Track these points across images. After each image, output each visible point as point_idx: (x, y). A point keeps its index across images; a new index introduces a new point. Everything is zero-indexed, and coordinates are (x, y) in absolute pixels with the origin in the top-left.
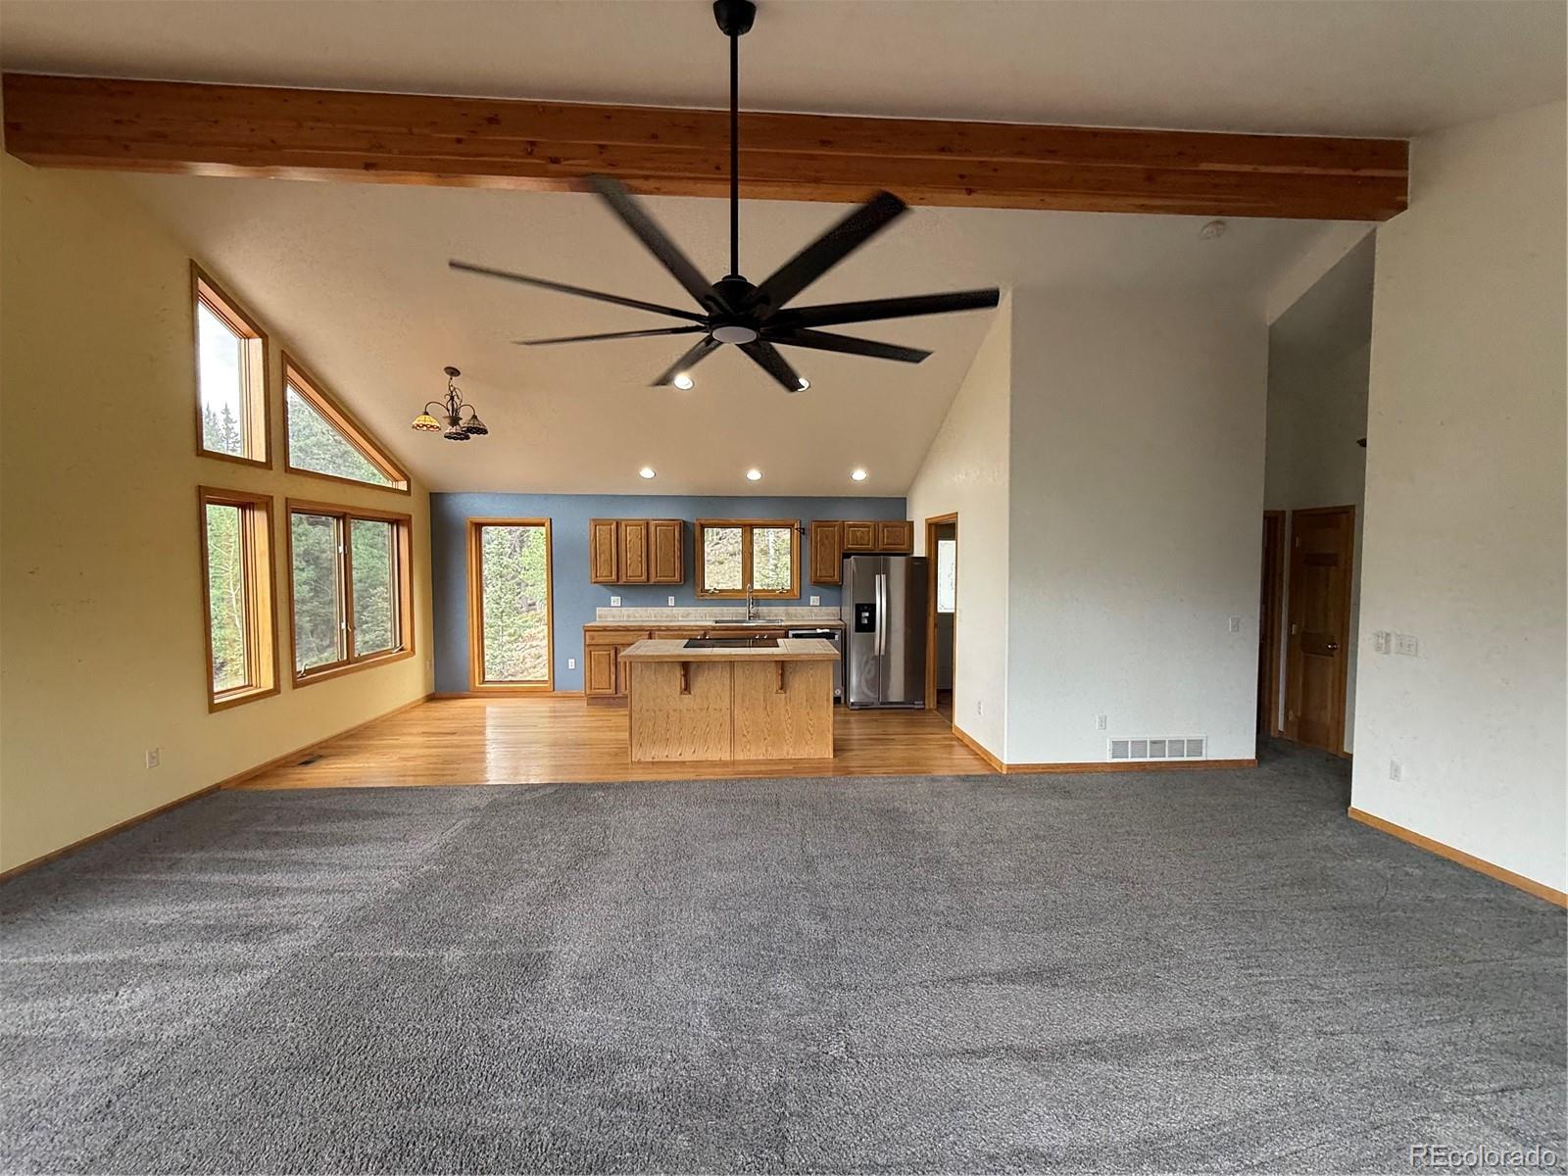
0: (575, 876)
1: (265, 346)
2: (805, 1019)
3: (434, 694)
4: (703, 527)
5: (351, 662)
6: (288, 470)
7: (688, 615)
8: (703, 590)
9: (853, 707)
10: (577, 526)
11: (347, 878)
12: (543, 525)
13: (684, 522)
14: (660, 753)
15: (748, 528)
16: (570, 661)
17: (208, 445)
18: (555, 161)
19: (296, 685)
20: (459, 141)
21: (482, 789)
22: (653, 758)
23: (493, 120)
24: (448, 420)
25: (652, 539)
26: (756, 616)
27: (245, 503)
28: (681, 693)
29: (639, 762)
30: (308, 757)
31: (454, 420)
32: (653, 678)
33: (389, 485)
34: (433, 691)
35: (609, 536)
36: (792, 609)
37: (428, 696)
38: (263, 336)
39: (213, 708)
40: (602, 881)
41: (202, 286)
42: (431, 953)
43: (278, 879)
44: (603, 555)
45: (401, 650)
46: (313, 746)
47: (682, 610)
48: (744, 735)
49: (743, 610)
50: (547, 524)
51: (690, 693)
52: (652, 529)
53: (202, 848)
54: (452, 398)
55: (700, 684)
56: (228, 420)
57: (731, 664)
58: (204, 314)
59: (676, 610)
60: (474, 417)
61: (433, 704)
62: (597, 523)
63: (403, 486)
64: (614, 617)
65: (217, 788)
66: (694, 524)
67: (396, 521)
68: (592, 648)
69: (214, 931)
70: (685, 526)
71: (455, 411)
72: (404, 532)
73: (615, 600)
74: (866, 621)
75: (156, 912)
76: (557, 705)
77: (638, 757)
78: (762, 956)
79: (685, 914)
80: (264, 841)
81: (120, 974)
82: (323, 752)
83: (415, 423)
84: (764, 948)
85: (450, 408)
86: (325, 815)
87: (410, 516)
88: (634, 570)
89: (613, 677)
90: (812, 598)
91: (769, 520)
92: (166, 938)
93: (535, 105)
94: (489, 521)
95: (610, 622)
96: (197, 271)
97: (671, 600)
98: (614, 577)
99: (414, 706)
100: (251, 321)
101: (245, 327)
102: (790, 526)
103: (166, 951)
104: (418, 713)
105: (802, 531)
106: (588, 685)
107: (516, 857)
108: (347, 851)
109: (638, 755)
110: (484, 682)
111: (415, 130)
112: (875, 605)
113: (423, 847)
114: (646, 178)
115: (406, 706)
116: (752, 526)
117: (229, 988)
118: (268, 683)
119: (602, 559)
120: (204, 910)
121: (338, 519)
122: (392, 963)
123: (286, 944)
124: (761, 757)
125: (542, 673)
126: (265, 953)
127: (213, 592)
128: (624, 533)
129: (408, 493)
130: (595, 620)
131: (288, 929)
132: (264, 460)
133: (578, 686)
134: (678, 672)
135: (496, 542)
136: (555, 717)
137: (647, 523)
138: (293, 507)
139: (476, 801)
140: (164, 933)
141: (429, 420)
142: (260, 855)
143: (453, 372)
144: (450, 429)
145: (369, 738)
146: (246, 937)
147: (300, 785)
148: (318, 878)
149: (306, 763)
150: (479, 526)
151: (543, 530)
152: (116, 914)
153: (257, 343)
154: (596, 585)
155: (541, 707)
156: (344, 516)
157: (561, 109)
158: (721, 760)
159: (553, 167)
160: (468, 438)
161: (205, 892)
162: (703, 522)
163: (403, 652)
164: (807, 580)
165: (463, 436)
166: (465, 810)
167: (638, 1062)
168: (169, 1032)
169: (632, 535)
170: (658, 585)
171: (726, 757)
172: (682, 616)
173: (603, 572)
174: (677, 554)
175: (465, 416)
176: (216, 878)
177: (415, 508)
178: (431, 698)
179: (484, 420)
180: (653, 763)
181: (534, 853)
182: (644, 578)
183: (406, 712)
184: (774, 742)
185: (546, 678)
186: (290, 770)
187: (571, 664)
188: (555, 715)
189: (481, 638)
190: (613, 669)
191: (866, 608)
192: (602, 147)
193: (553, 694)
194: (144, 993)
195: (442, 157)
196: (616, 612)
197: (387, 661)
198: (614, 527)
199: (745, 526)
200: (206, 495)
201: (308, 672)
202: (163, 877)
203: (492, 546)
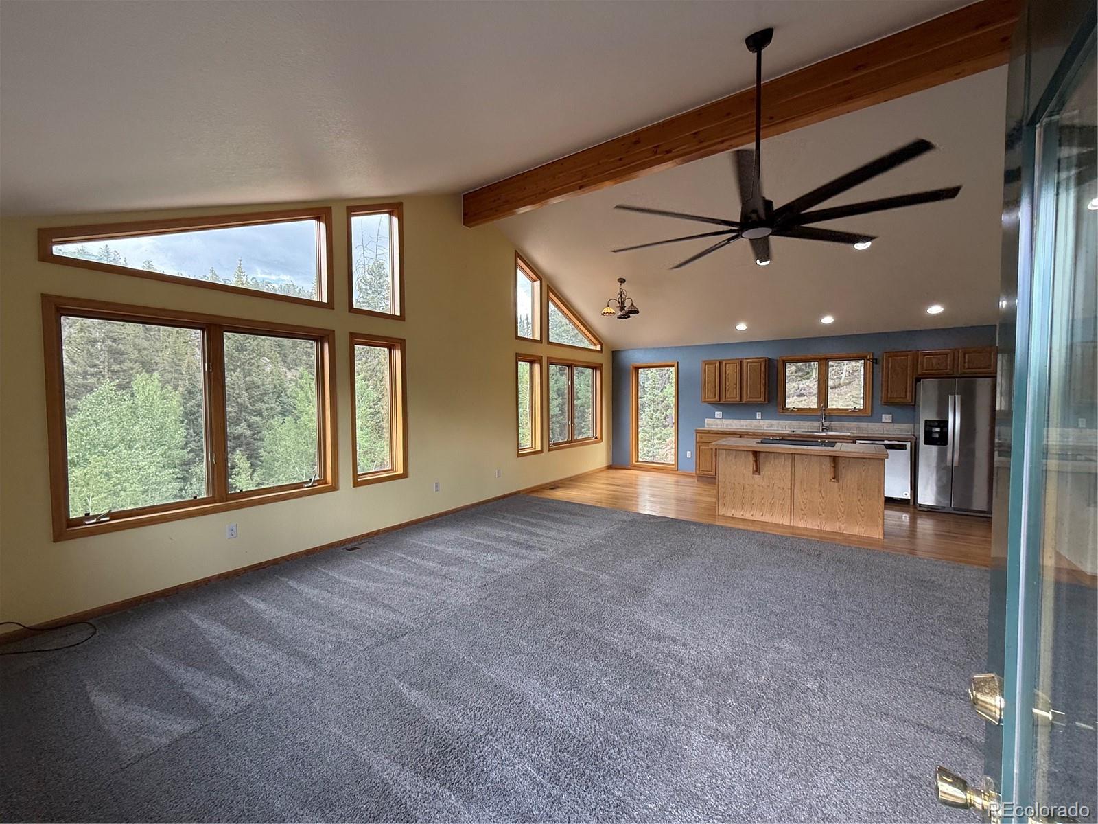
0: (669, 561)
1: (541, 283)
2: (794, 665)
3: (611, 466)
4: (784, 362)
5: (573, 442)
6: (549, 343)
7: (771, 426)
8: (784, 408)
9: (921, 509)
10: (694, 365)
11: (563, 536)
12: (673, 366)
13: (769, 359)
14: (738, 514)
15: (824, 363)
16: (688, 452)
17: (520, 334)
18: (669, 152)
19: (549, 450)
20: (620, 159)
21: (628, 513)
22: (733, 515)
23: (637, 142)
24: (619, 308)
25: (744, 373)
26: (828, 429)
27: (532, 360)
28: (753, 474)
29: (723, 516)
30: (554, 486)
31: (622, 308)
32: (733, 461)
33: (592, 347)
34: (611, 463)
35: (714, 371)
36: (863, 425)
37: (608, 466)
38: (541, 279)
39: (519, 455)
40: (684, 567)
41: (519, 261)
42: (595, 573)
43: (538, 530)
44: (709, 385)
45: (596, 438)
46: (555, 481)
47: (767, 422)
48: (802, 509)
49: (816, 424)
50: (676, 366)
51: (760, 474)
52: (744, 365)
53: (513, 514)
54: (621, 296)
55: (767, 469)
56: (528, 323)
57: (792, 455)
58: (520, 274)
59: (762, 422)
60: (632, 304)
61: (611, 471)
62: (706, 363)
63: (598, 348)
64: (717, 425)
65: (519, 492)
66: (777, 360)
67: (595, 367)
68: (700, 444)
69: (516, 543)
70: (769, 362)
71: (623, 302)
72: (599, 373)
73: (718, 414)
74: (937, 436)
75: (499, 532)
76: (679, 479)
77: (723, 513)
78: (775, 628)
79: (729, 595)
80: (533, 516)
81: (488, 549)
82: (560, 485)
83: (603, 312)
84: (778, 625)
85: (620, 301)
86: (557, 511)
87: (602, 364)
88: (731, 393)
89: (714, 464)
90: (883, 415)
91: (843, 354)
92: (501, 541)
93: (659, 125)
94: (642, 365)
95: (714, 428)
96: (518, 255)
97: (759, 415)
98: (717, 398)
99: (601, 470)
100: (537, 273)
101: (534, 277)
102: (864, 358)
103: (501, 545)
104: (604, 474)
105: (875, 361)
106: (698, 468)
107: (640, 546)
108: (565, 526)
109: (721, 511)
110: (638, 461)
111: (601, 162)
112: (948, 422)
113: (598, 531)
114: (722, 142)
115: (598, 469)
116: (827, 360)
117: (521, 563)
118: (538, 448)
119: (709, 386)
120: (513, 535)
121: (569, 367)
122: (579, 573)
123: (540, 554)
124: (816, 528)
125: (671, 459)
126: (532, 555)
127: (520, 410)
128: (724, 369)
129: (601, 351)
130: (704, 427)
131: (541, 550)
132: (539, 339)
133: (692, 469)
134: (751, 458)
135: (651, 380)
136: (678, 485)
137: (741, 361)
138: (551, 361)
139: (625, 518)
140: (501, 539)
141: (610, 310)
142: (533, 520)
143: (622, 281)
144: (620, 313)
145: (580, 482)
146: (526, 548)
147: (549, 497)
148: (553, 534)
149: (552, 489)
150: (637, 369)
151: (672, 369)
152: (487, 529)
153: (538, 283)
154: (706, 404)
155: (671, 479)
156: (571, 365)
157: (673, 121)
158: (782, 524)
159: (670, 155)
160: (629, 317)
161: (514, 529)
162: (784, 358)
163: (597, 440)
164: (878, 402)
165: (627, 316)
166: (619, 521)
167: (684, 645)
168: (501, 571)
169: (729, 370)
170: (748, 404)
171: (787, 523)
172: (767, 427)
173: (710, 395)
174: (763, 382)
175: (627, 305)
176: (518, 525)
177: (604, 360)
178: (610, 467)
179: (638, 306)
180: (733, 518)
181: (650, 546)
182: (738, 399)
183: (597, 473)
184: (828, 518)
185: (673, 463)
186: (546, 491)
187: (689, 454)
188: (677, 484)
189: (637, 433)
190: (714, 459)
191: (937, 424)
192: (696, 133)
193: (677, 472)
194: (495, 556)
195: (612, 171)
196: (718, 421)
197: (589, 443)
198: (717, 365)
199: (820, 359)
200: (520, 357)
201: (554, 444)
202: (500, 521)
203: (649, 382)
